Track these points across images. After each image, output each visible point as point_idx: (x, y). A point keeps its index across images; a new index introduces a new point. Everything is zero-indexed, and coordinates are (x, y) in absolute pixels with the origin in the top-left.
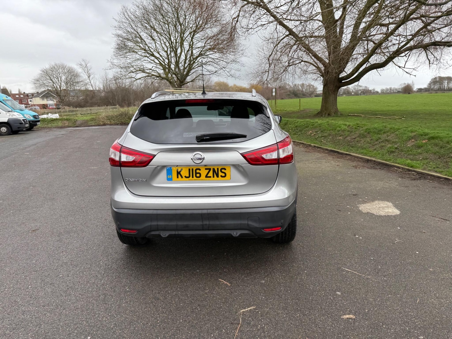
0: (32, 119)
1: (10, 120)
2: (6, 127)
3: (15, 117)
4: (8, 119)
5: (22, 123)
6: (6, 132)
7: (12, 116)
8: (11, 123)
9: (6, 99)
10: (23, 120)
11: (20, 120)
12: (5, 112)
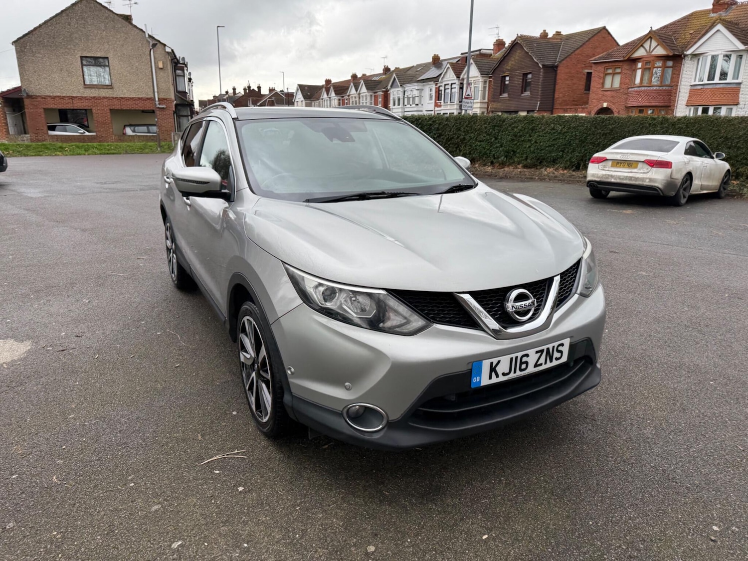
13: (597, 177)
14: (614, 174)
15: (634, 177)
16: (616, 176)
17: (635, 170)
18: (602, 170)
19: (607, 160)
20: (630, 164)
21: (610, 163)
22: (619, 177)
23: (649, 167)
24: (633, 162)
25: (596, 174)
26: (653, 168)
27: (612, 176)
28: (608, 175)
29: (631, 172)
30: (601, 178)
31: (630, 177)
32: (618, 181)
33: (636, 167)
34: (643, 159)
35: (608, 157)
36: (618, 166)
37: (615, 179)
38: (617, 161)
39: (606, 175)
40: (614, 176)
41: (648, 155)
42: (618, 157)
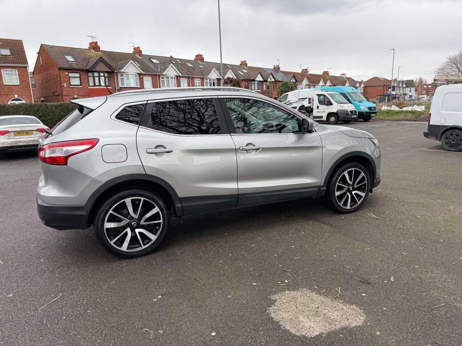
0: (367, 110)
1: (339, 111)
2: (335, 117)
3: (344, 108)
4: (337, 109)
5: (348, 114)
6: (334, 121)
7: (342, 107)
8: (339, 113)
9: (351, 92)
10: (350, 111)
11: (348, 111)
12: (337, 103)
13: (7, 144)
14: (20, 140)
15: (35, 140)
16: (23, 141)
17: (32, 136)
18: (8, 139)
19: (9, 132)
20: (28, 133)
21: (12, 134)
22: (25, 142)
23: (40, 133)
24: (28, 131)
25: (5, 142)
26: (43, 133)
27: (19, 141)
28: (16, 141)
29: (31, 137)
30: (11, 144)
31: (32, 140)
32: (25, 144)
33: (32, 134)
34: (35, 128)
35: (10, 130)
36: (19, 135)
37: (23, 143)
38: (18, 132)
39: (14, 141)
40: (21, 141)
41: (37, 126)
42: (18, 129)
